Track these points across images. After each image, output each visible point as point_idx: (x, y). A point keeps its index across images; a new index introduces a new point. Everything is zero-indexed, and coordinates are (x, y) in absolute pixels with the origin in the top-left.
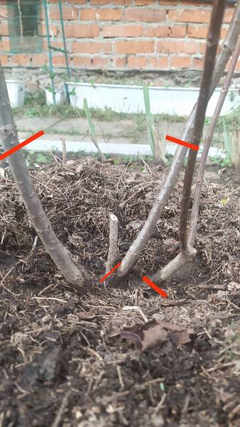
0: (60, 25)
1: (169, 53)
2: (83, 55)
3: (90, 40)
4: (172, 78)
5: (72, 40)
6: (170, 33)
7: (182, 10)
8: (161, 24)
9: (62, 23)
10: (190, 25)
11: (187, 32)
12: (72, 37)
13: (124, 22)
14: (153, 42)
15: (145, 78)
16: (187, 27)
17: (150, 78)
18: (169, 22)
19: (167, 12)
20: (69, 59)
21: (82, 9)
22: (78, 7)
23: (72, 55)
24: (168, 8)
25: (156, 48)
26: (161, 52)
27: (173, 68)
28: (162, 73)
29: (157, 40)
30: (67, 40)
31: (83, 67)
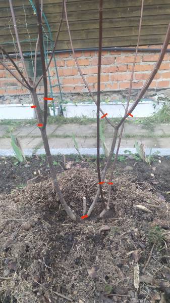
0: (55, 70)
1: (117, 81)
2: (69, 85)
3: (73, 77)
4: (121, 94)
5: (62, 77)
6: (118, 70)
7: (124, 57)
8: (112, 65)
9: (56, 69)
10: (129, 64)
11: (127, 68)
12: (63, 76)
13: (91, 66)
14: (108, 76)
15: (105, 95)
16: (127, 65)
17: (108, 95)
18: (117, 64)
19: (115, 58)
20: (61, 88)
21: (67, 60)
22: (65, 59)
23: (63, 86)
24: (116, 56)
25: (110, 79)
26: (113, 81)
27: (121, 89)
28: (115, 92)
29: (110, 74)
30: (59, 78)
31: (69, 92)
